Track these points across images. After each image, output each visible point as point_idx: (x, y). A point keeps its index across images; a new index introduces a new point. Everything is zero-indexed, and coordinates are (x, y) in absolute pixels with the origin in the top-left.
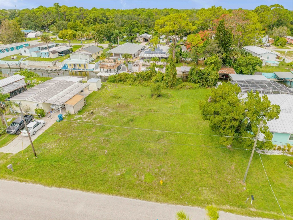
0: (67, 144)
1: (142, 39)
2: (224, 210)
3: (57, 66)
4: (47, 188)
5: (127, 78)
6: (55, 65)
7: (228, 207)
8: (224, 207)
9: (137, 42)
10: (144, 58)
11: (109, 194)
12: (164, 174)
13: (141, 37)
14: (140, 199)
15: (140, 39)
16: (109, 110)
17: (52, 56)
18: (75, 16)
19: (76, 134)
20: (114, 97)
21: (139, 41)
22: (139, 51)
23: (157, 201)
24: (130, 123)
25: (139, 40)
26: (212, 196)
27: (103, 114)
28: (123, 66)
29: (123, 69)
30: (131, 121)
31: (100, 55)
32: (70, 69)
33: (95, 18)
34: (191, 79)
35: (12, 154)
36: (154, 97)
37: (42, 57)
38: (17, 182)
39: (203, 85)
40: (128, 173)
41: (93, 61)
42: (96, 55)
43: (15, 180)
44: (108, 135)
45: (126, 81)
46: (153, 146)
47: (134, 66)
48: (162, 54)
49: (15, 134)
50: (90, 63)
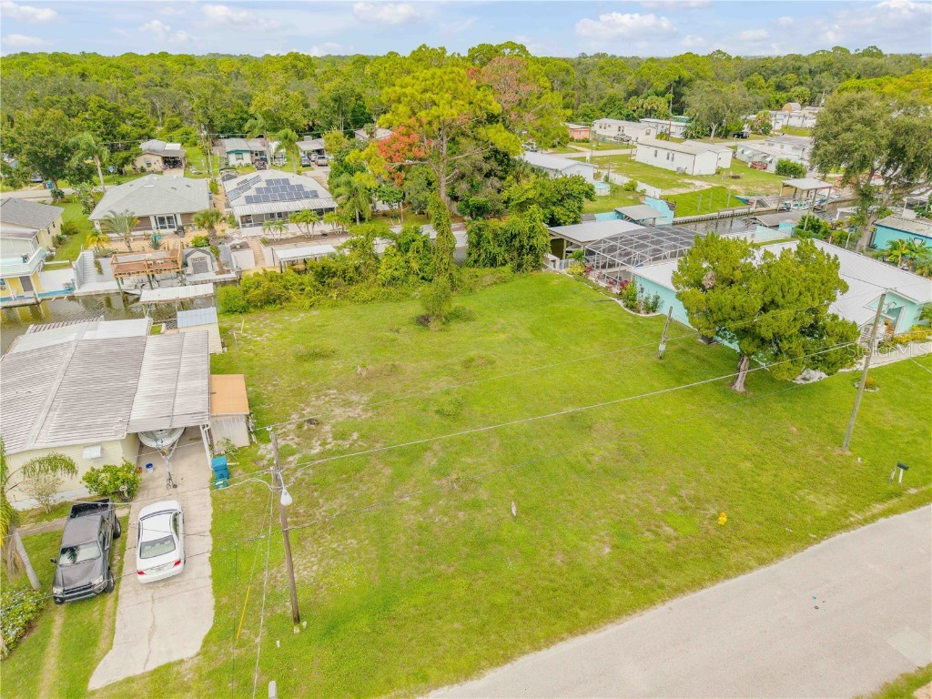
0: (354, 542)
1: (160, 159)
8: (874, 511)
9: (143, 170)
11: (652, 603)
14: (728, 577)
16: (354, 398)
19: (342, 500)
21: (148, 169)
23: (762, 562)
25: (149, 165)
26: (832, 500)
27: (351, 414)
29: (199, 267)
30: (459, 405)
31: (58, 232)
35: (182, 661)
36: (434, 325)
41: (50, 258)
42: (49, 232)
45: (288, 300)
46: (597, 450)
47: (234, 248)
48: (307, 197)
49: (107, 590)
50: (45, 268)
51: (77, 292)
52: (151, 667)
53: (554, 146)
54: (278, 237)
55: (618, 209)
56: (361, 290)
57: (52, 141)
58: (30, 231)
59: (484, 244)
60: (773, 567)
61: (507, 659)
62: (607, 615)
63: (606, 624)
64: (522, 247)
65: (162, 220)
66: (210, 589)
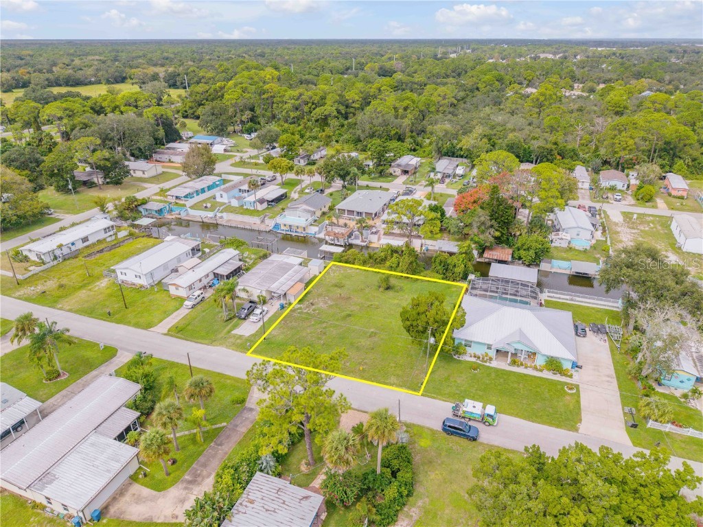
3: (267, 224)
5: (355, 259)
6: (263, 221)
12: (366, 363)
15: (396, 169)
16: (329, 302)
17: (260, 207)
18: (290, 105)
19: (297, 324)
20: (336, 286)
21: (394, 174)
22: (385, 205)
24: (348, 318)
27: (323, 306)
28: (357, 233)
29: (356, 238)
30: (349, 315)
31: (326, 210)
32: (283, 230)
33: (325, 116)
35: (245, 336)
36: (381, 289)
37: (245, 207)
41: (315, 221)
42: (321, 210)
44: (325, 328)
47: (372, 233)
49: (244, 319)
50: (311, 225)
51: (317, 236)
52: (241, 334)
53: (638, 200)
55: (572, 261)
58: (312, 209)
65: (358, 213)
66: (259, 327)
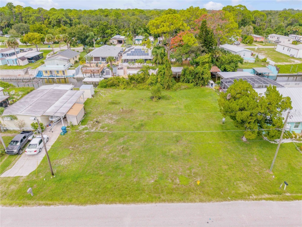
0: (83, 158)
1: (116, 41)
2: (264, 199)
3: (30, 74)
4: (82, 207)
5: (119, 82)
6: (26, 73)
7: (267, 196)
8: (263, 197)
9: (111, 44)
10: (126, 61)
11: (152, 202)
13: (115, 39)
14: (184, 202)
16: (114, 117)
17: (22, 63)
19: (89, 146)
20: (113, 103)
21: (113, 44)
23: (201, 201)
24: (142, 128)
25: (113, 42)
26: (249, 188)
27: (110, 122)
28: (108, 69)
29: (108, 73)
30: (142, 125)
31: (77, 59)
32: (46, 76)
33: (59, 19)
34: (184, 79)
35: (22, 177)
37: (9, 65)
38: (43, 207)
39: (197, 84)
40: (161, 178)
41: (71, 66)
42: (74, 59)
43: (40, 205)
44: (124, 143)
45: (118, 86)
46: (175, 149)
47: (119, 69)
48: (145, 55)
50: (69, 69)
51: (75, 77)
52: (15, 176)
53: (247, 43)
54: (132, 67)
55: (254, 68)
56: (141, 86)
57: (84, 34)
59: (186, 75)
60: (204, 204)
61: (96, 203)
62: (135, 201)
63: (132, 203)
64: (199, 77)
65: (103, 58)
66: (41, 161)
